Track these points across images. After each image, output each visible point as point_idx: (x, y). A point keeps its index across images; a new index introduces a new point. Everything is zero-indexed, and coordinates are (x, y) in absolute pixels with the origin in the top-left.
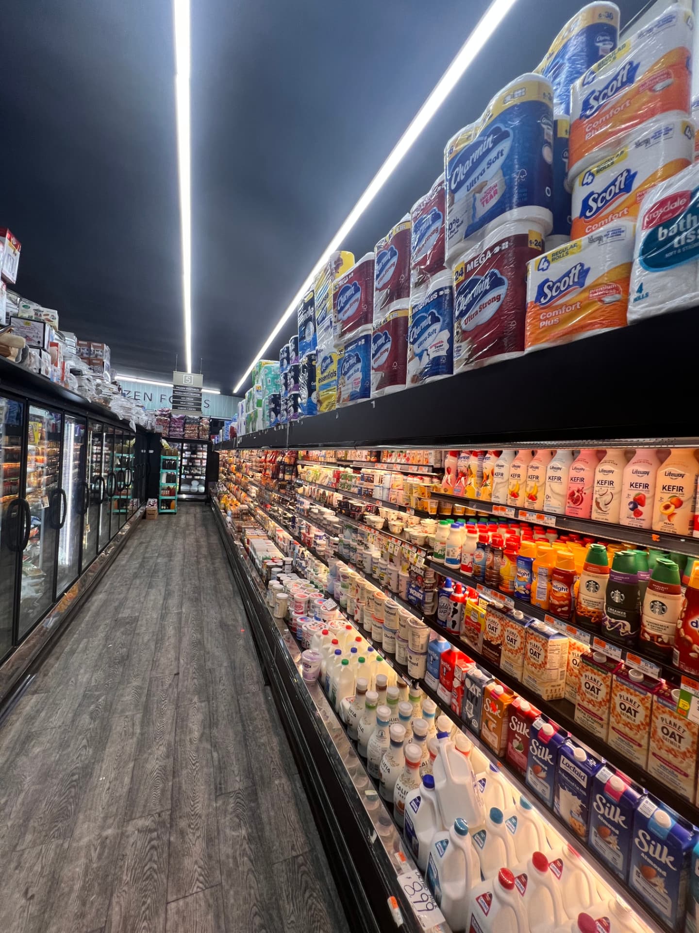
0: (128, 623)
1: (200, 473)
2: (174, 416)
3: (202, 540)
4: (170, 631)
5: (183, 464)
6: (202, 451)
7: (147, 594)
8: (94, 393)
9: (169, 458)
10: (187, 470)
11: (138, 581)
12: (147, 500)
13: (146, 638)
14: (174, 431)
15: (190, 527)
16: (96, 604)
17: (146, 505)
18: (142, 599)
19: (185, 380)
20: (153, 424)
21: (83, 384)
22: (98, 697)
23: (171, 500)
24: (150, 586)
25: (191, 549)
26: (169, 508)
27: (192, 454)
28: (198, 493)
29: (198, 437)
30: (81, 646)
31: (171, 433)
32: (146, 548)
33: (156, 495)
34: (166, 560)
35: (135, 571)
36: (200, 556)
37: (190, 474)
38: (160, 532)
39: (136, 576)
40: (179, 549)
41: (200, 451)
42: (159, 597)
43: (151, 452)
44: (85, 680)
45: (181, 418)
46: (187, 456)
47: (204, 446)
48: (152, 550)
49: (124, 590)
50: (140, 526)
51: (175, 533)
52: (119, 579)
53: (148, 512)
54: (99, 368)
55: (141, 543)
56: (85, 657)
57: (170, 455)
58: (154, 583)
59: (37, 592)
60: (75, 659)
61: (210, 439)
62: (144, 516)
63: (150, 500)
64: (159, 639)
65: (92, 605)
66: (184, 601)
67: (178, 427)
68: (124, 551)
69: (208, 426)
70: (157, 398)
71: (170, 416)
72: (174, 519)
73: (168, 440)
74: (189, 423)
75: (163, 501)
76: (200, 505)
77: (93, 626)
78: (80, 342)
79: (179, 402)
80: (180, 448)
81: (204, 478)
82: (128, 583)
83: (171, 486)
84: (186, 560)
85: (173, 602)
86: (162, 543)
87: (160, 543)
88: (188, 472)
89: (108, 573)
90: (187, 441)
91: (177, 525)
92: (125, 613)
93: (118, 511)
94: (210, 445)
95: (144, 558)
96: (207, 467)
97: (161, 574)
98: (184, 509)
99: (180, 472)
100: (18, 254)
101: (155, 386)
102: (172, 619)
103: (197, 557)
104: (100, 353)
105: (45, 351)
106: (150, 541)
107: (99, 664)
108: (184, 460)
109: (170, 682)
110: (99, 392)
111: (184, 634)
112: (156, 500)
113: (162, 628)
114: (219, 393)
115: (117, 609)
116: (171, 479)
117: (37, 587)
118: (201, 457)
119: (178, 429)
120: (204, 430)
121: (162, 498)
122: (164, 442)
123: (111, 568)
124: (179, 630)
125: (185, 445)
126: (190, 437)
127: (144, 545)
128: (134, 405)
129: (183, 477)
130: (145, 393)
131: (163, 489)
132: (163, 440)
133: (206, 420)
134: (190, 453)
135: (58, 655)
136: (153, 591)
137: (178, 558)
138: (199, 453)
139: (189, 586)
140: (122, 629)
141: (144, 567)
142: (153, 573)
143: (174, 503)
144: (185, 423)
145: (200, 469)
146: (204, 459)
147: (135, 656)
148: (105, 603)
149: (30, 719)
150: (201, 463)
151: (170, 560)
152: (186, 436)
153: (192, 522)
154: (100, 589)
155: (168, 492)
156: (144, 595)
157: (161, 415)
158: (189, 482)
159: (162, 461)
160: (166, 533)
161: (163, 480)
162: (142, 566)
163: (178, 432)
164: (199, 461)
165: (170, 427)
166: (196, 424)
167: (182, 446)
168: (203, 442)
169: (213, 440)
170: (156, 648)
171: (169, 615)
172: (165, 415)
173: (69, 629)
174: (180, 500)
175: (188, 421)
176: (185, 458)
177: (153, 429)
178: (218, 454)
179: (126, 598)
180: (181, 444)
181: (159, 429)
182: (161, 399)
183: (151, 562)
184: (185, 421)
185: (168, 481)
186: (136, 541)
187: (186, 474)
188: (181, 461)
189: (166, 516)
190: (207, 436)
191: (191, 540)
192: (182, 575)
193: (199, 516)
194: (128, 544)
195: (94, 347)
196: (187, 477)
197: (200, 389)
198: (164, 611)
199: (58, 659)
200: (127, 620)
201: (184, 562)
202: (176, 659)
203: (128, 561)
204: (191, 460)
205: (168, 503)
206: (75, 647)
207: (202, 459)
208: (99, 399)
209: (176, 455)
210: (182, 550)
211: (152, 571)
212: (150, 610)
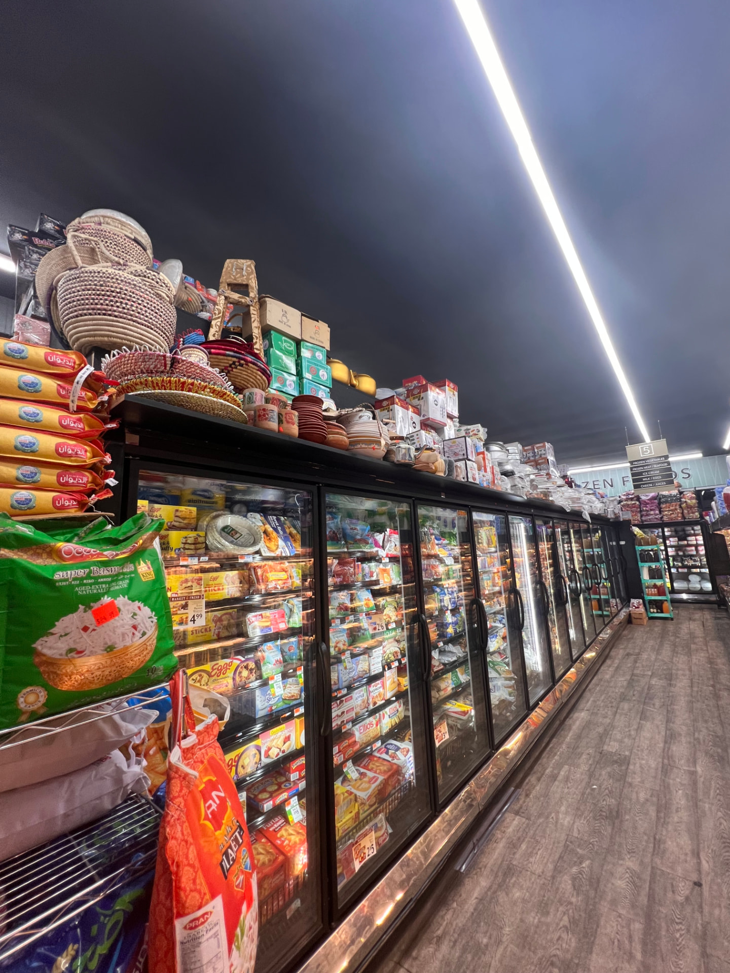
0: (616, 762)
1: (698, 564)
2: (643, 498)
3: (719, 661)
4: (679, 798)
5: (670, 554)
6: (695, 535)
7: (639, 728)
8: (529, 489)
9: (649, 548)
10: (677, 561)
11: (626, 706)
12: (629, 601)
13: (642, 796)
14: (647, 515)
15: (696, 640)
16: (578, 723)
17: (629, 606)
18: (633, 733)
19: (643, 452)
20: (617, 511)
21: (517, 483)
22: (581, 859)
23: (662, 602)
24: (643, 716)
25: (702, 672)
26: (662, 612)
27: (680, 540)
28: (701, 592)
29: (683, 517)
30: (562, 773)
31: (644, 518)
32: (635, 662)
33: (639, 594)
34: (662, 683)
35: (622, 690)
36: (718, 686)
37: (684, 567)
38: (651, 643)
39: (623, 698)
40: (683, 670)
41: (691, 535)
42: (657, 737)
43: (623, 543)
44: (566, 823)
45: (654, 498)
46: (672, 544)
47: (696, 528)
48: (643, 666)
49: (609, 713)
50: (625, 632)
51: (674, 645)
52: (603, 697)
53: (633, 615)
54: (544, 466)
55: (628, 655)
56: (566, 790)
57: (648, 544)
58: (648, 714)
59: (510, 695)
60: (557, 789)
61: (702, 517)
62: (629, 620)
63: (632, 601)
64: (664, 808)
65: (574, 722)
66: (699, 754)
67: (651, 510)
68: (608, 662)
69: (694, 501)
70: (618, 482)
71: (638, 498)
72: (671, 626)
73: (641, 527)
74: (666, 502)
75: (651, 602)
76: (711, 609)
77: (574, 751)
78: (526, 448)
79: (641, 480)
80: (661, 534)
81: (707, 571)
82: (614, 704)
83: (659, 582)
84: (695, 689)
85: (680, 750)
86: (656, 659)
87: (653, 657)
88: (680, 564)
89: (590, 686)
90: (668, 525)
91: (676, 634)
92: (612, 747)
93: (600, 612)
94: (705, 526)
95: (633, 675)
96: (707, 555)
97: (657, 703)
98: (684, 613)
99: (668, 564)
100: (456, 393)
101: (613, 470)
102: (679, 779)
103: (713, 686)
104: (543, 452)
105: (469, 460)
106: (639, 654)
107: (582, 808)
108: (669, 550)
109: (687, 892)
110: (535, 487)
111: (704, 812)
112: (641, 601)
113: (666, 788)
114: (700, 455)
115: (602, 738)
116: (655, 574)
117: (510, 690)
118: (695, 542)
119: (652, 512)
120: (689, 507)
121: (648, 598)
122: (636, 530)
123: (594, 681)
124: (695, 803)
125: (666, 530)
126: (672, 519)
127: (632, 658)
128: (583, 495)
129: (673, 570)
130: (604, 480)
131: (648, 587)
132: (634, 528)
133: (689, 495)
134: (676, 539)
135: (539, 775)
136: (648, 725)
137: (681, 685)
138: (689, 538)
139: (704, 731)
140: (609, 769)
141: (633, 687)
142: (647, 698)
143: (667, 605)
144: (660, 503)
145: (697, 558)
146: (701, 545)
147: (627, 817)
148: (588, 725)
149: (513, 846)
150: (697, 550)
151: (670, 685)
152: (665, 518)
153: (699, 632)
154: (582, 705)
155: (655, 591)
156: (635, 727)
157: (627, 500)
158: (685, 577)
159: (638, 553)
160: (661, 644)
161: (645, 575)
162: (631, 683)
163: (653, 516)
164: (693, 548)
165: (641, 511)
166: (675, 501)
167: (663, 532)
168: (693, 523)
169: (707, 518)
170: (658, 818)
171: (675, 770)
172: (632, 499)
173: (551, 745)
174: (673, 601)
175: (663, 500)
176: (671, 547)
177: (617, 517)
178: (722, 536)
179: (612, 726)
180: (660, 530)
181: (625, 516)
182: (624, 481)
183: (643, 682)
184: (659, 501)
185: (652, 577)
186: (621, 651)
187: (677, 568)
188: (666, 550)
189: (658, 622)
190: (697, 514)
191: (699, 658)
192: (691, 711)
193: (710, 623)
194: (613, 653)
195: (537, 448)
196: (680, 570)
197: (666, 457)
198: (666, 761)
199: (539, 779)
200: (615, 758)
201: (692, 691)
202: (693, 852)
203: (612, 677)
204: (678, 548)
205: (659, 605)
206: (556, 772)
207: (696, 546)
208: (537, 494)
209: (655, 543)
210: (687, 672)
211: (644, 695)
212: (646, 752)
